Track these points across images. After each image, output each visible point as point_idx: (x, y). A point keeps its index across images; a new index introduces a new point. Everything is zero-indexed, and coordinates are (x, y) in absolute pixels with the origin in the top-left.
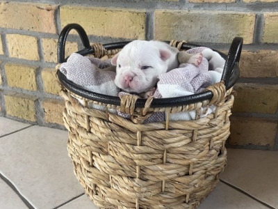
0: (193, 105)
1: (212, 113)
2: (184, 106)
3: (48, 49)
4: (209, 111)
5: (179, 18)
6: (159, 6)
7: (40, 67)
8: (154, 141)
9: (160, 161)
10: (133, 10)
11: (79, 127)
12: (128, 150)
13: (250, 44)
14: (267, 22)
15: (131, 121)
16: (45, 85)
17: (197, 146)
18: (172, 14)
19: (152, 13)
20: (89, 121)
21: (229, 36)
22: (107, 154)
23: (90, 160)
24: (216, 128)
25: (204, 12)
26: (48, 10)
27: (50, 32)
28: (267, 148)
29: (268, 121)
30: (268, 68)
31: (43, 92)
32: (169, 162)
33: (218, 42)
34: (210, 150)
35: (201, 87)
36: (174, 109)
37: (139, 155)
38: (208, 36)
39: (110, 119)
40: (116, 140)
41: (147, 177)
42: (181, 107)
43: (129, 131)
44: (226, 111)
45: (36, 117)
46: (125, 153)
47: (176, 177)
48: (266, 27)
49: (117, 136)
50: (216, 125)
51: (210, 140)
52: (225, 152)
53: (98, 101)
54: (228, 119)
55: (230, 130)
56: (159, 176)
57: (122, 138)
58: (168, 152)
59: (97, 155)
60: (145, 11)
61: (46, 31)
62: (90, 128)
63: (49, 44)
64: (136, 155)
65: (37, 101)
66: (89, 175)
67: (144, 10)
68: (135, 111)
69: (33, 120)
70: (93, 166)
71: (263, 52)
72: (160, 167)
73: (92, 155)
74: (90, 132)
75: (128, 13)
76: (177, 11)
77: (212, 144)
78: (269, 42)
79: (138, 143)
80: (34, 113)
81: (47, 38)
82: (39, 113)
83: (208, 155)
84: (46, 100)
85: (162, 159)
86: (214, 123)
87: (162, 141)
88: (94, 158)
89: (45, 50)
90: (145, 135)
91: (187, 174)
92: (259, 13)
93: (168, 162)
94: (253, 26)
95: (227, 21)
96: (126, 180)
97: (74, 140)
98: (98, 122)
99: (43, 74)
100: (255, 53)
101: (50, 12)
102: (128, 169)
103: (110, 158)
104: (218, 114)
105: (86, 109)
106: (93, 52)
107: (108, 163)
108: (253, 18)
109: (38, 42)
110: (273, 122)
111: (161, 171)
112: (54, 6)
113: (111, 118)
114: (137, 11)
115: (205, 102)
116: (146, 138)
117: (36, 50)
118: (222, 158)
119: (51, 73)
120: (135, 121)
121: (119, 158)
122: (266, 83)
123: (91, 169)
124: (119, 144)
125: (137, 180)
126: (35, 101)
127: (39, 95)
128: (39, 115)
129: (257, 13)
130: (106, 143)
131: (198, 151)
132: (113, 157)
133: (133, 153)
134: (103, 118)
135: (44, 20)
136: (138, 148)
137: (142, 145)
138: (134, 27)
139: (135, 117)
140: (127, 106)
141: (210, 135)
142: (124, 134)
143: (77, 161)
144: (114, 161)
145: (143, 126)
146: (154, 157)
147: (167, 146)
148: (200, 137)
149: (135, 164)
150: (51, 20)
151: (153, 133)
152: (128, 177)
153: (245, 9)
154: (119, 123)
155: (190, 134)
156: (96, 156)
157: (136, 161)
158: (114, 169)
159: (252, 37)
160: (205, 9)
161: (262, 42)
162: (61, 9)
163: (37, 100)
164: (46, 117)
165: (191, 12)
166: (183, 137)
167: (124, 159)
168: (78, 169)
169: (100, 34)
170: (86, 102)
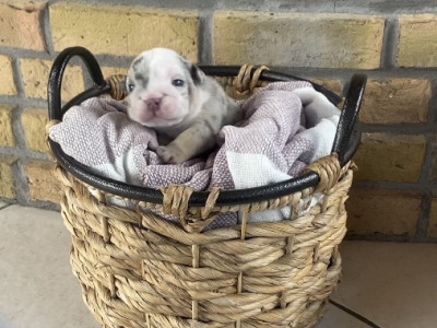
0: (286, 198)
1: (319, 204)
2: (271, 201)
3: (32, 76)
4: (314, 202)
5: (256, 28)
6: (220, 5)
7: (18, 107)
8: (222, 258)
9: (231, 289)
10: (176, 12)
11: (90, 232)
12: (177, 275)
13: (375, 70)
14: (403, 33)
15: (181, 227)
16: (28, 137)
17: (295, 262)
18: (242, 20)
19: (209, 18)
20: (108, 225)
21: (340, 55)
22: (140, 279)
23: (111, 287)
24: (325, 229)
25: (297, 15)
26: (29, 11)
27: (33, 48)
28: (404, 238)
29: (406, 195)
30: (406, 108)
31: (24, 148)
32: (247, 291)
33: (322, 66)
34: (314, 263)
35: (299, 159)
36: (256, 206)
37: (197, 283)
38: (304, 56)
39: (144, 224)
40: (156, 259)
41: (210, 317)
42: (266, 204)
43: (178, 243)
44: (341, 198)
45: (14, 191)
46: (172, 279)
47: (259, 314)
48: (403, 41)
49: (158, 252)
50: (324, 225)
51: (315, 248)
52: (339, 261)
53: (123, 195)
54: (343, 207)
55: (347, 226)
56: (231, 314)
57: (166, 254)
58: (244, 274)
59: (123, 280)
60: (196, 15)
61: (27, 47)
62: (109, 235)
63: (32, 68)
64: (190, 284)
65: (15, 165)
66: (111, 312)
67: (195, 13)
68: (188, 213)
69: (9, 195)
70: (117, 298)
71: (396, 82)
72: (232, 301)
73: (115, 279)
74: (110, 243)
75: (167, 18)
76: (252, 14)
77: (318, 254)
78: (406, 65)
79: (194, 262)
80: (11, 185)
81: (29, 57)
82: (19, 185)
83: (312, 273)
84: (30, 161)
85: (235, 286)
86: (321, 221)
87: (234, 259)
88: (117, 284)
89: (25, 77)
90: (207, 249)
91: (278, 307)
92: (390, 16)
93: (244, 291)
94: (380, 39)
95: (336, 30)
96: (174, 322)
97: (82, 251)
98: (122, 228)
99: (24, 119)
100: (384, 84)
101: (33, 14)
102: (176, 304)
103: (146, 287)
104: (328, 205)
105: (102, 207)
106: (110, 91)
107: (143, 295)
108: (380, 27)
109: (14, 65)
110: (414, 197)
111: (235, 306)
112: (39, 5)
113: (146, 221)
114: (183, 14)
115: (307, 191)
116: (207, 254)
117: (11, 78)
118: (334, 273)
119: (38, 117)
120: (188, 228)
121: (160, 286)
122: (401, 133)
123: (114, 304)
124: (160, 265)
125: (193, 322)
126: (12, 165)
127: (17, 153)
128: (19, 187)
129: (386, 16)
130: (138, 262)
131: (295, 270)
132: (151, 285)
133: (185, 280)
134: (132, 221)
135: (22, 27)
136: (193, 271)
137: (200, 266)
138: (179, 41)
139: (187, 221)
140: (175, 206)
141: (314, 241)
142: (169, 249)
143: (88, 283)
144: (153, 292)
145: (202, 236)
146: (221, 285)
147: (244, 267)
148: (299, 246)
149: (190, 298)
150: (35, 28)
151: (220, 246)
152: (177, 317)
153: (367, 9)
154: (159, 230)
155: (282, 243)
156: (121, 282)
157: (192, 293)
158: (154, 305)
159: (379, 58)
160: (298, 11)
161: (396, 65)
162: (51, 10)
163: (16, 162)
164: (32, 192)
165: (275, 17)
166: (271, 248)
167: (170, 290)
168: (91, 297)
169: (121, 53)
170: (103, 195)
